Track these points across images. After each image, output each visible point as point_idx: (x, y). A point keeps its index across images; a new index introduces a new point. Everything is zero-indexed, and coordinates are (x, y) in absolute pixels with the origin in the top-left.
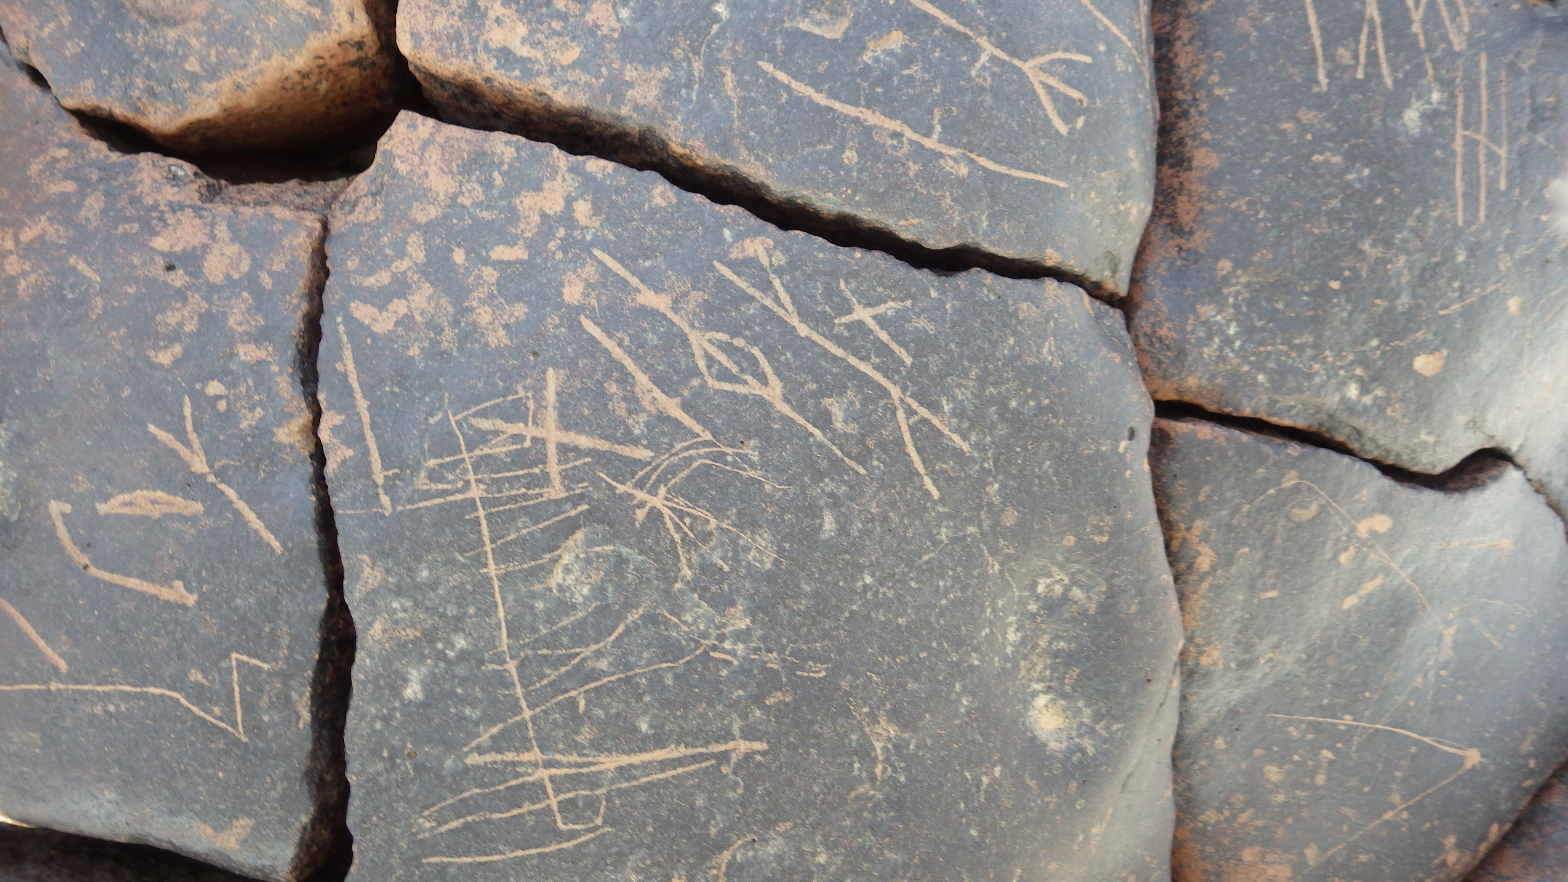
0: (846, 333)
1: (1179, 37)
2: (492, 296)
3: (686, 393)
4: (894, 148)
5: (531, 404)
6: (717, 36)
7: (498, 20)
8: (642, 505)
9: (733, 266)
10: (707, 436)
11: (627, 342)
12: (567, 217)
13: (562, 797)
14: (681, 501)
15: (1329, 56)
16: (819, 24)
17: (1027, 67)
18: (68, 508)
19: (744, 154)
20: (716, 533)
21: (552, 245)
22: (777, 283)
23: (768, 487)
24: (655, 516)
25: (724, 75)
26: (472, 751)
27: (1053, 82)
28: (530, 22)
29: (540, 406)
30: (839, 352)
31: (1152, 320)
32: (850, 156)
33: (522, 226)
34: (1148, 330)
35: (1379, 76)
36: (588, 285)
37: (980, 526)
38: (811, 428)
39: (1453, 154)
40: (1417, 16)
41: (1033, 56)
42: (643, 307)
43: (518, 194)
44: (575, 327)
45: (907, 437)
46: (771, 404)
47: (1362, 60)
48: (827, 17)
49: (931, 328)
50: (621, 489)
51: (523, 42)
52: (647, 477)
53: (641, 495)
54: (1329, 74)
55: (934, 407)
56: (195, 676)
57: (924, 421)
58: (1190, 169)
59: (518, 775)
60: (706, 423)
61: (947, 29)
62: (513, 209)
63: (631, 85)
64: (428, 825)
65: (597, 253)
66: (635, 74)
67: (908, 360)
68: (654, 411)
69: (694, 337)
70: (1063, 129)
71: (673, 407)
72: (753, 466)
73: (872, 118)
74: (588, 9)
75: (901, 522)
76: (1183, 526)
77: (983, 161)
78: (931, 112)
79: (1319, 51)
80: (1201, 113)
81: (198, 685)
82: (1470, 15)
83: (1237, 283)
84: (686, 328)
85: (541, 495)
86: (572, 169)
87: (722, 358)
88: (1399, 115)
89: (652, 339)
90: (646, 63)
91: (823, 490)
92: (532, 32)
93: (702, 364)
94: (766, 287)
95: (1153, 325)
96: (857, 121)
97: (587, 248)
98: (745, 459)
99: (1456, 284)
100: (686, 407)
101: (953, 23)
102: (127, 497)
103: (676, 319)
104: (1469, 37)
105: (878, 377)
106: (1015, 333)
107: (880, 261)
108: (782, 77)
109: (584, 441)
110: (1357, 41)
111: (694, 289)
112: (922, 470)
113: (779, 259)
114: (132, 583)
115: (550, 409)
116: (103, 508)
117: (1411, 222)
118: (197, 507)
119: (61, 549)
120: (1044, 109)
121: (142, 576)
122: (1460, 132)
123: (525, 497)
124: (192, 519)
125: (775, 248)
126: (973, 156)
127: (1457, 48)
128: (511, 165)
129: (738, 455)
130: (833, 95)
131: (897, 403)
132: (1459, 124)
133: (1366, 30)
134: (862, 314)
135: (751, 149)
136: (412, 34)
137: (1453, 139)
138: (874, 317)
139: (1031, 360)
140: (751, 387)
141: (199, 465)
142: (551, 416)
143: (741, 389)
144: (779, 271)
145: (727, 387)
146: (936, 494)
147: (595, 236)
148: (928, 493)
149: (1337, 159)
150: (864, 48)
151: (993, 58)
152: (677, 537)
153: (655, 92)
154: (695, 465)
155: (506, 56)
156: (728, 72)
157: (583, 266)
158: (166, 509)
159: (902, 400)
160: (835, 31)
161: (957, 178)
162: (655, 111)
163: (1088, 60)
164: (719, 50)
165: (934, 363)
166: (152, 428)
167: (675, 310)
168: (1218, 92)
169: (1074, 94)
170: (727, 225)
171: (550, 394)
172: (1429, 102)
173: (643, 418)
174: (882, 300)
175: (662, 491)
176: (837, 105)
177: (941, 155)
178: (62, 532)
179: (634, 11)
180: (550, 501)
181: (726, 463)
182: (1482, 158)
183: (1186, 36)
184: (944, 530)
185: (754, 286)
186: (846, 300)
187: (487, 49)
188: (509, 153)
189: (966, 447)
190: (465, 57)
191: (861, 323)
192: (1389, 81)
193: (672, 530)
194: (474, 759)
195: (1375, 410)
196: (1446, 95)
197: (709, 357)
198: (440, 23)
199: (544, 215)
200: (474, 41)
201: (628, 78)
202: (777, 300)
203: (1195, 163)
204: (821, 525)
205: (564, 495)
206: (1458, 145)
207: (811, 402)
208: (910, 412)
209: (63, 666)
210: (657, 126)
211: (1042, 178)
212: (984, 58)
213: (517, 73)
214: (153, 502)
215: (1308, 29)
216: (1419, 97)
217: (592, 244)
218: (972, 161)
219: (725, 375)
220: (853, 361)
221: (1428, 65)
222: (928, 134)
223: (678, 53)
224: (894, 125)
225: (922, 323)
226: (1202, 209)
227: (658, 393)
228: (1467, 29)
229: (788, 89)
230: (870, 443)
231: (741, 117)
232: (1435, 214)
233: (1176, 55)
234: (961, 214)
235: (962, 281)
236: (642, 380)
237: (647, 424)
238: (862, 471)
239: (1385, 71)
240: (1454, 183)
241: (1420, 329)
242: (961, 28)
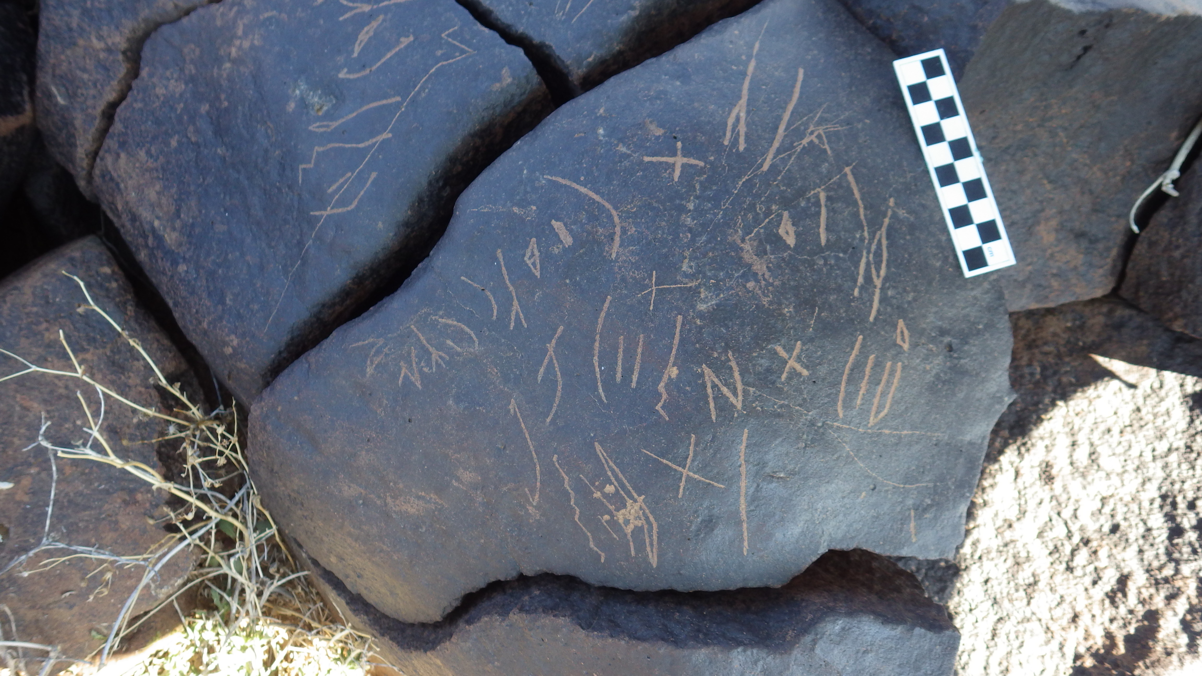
18: (345, 70)
56: (439, 53)
64: (560, 15)
81: (442, 55)
102: (358, 42)
114: (389, 55)
116: (355, 55)
118: (381, 17)
119: (358, 79)
121: (389, 50)
124: (384, 20)
141: (367, 8)
158: (373, 30)
166: (341, 19)
178: (352, 76)
209: (398, 99)
214: (367, 32)
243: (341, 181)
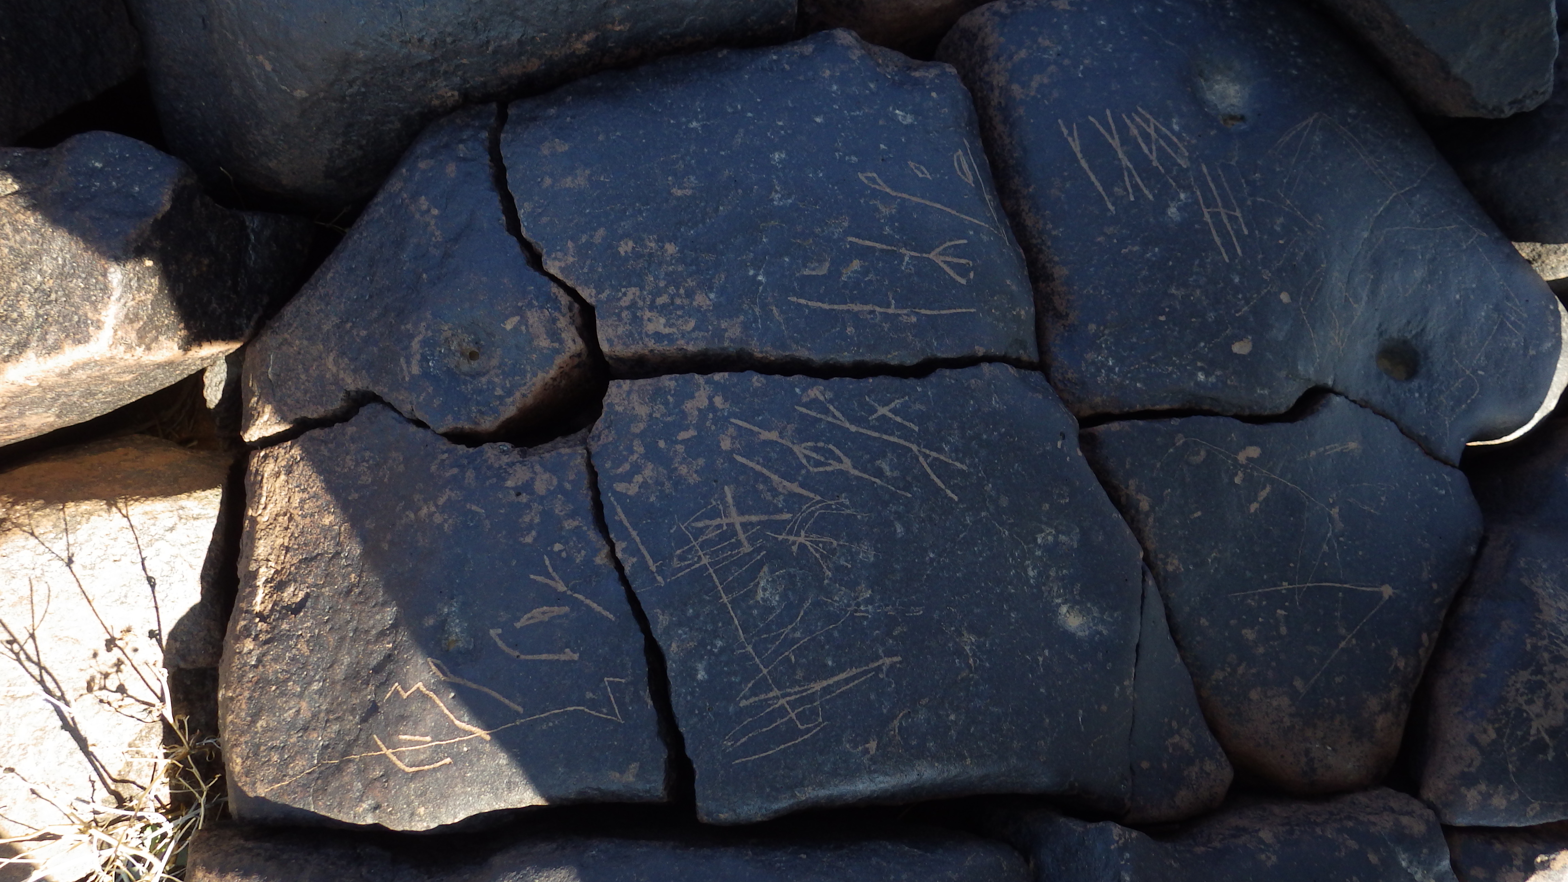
0: (877, 424)
1: (1023, 210)
2: (684, 459)
3: (800, 478)
4: (872, 319)
5: (721, 507)
6: (762, 292)
7: (649, 320)
8: (794, 543)
9: (805, 405)
10: (818, 498)
11: (761, 461)
12: (712, 407)
13: (796, 711)
14: (814, 535)
15: (1110, 194)
16: (814, 269)
17: (931, 256)
18: (500, 631)
19: (794, 346)
20: (838, 548)
21: (708, 424)
22: (831, 408)
23: (859, 517)
24: (802, 547)
25: (772, 310)
26: (741, 699)
27: (949, 259)
28: (665, 316)
29: (726, 507)
30: (876, 435)
31: (1060, 371)
32: (850, 330)
33: (690, 419)
34: (1060, 377)
35: (1144, 195)
36: (732, 438)
37: (988, 510)
38: (873, 479)
39: (1207, 224)
40: (1153, 157)
41: (933, 249)
42: (764, 441)
43: (683, 403)
44: (733, 461)
45: (929, 470)
46: (848, 472)
47: (1130, 190)
48: (817, 265)
49: (923, 408)
50: (780, 538)
51: (665, 327)
52: (793, 527)
53: (792, 538)
54: (1113, 204)
55: (940, 450)
56: (589, 695)
57: (935, 459)
58: (1054, 280)
59: (770, 706)
60: (815, 491)
61: (882, 250)
62: (683, 412)
63: (726, 330)
64: (729, 744)
65: (733, 420)
66: (726, 324)
67: (916, 429)
68: (786, 493)
69: (796, 449)
70: (963, 281)
71: (795, 488)
72: (847, 507)
73: (856, 307)
74: (694, 300)
75: (940, 518)
76: (1123, 487)
77: (923, 311)
78: (887, 295)
79: (1103, 193)
80: (1049, 248)
81: (592, 700)
82: (1185, 147)
83: (1103, 336)
84: (790, 445)
85: (739, 552)
86: (706, 383)
87: (814, 455)
88: (1164, 213)
89: (774, 455)
90: (731, 317)
91: (890, 511)
92: (668, 320)
93: (804, 461)
94: (827, 411)
95: (1062, 374)
96: (848, 311)
97: (726, 419)
98: (842, 504)
99: (1240, 296)
100: (802, 486)
101: (884, 247)
102: (529, 615)
103: (784, 442)
104: (1190, 158)
105: (902, 442)
106: (972, 398)
107: (884, 381)
108: (802, 301)
109: (754, 518)
110: (1124, 181)
111: (788, 423)
112: (943, 487)
113: (829, 395)
114: (544, 657)
115: (732, 507)
116: (518, 625)
117: (1195, 269)
118: (566, 609)
119: (503, 652)
120: (949, 275)
121: (549, 652)
122: (1205, 211)
123: (731, 556)
124: (566, 615)
125: (825, 390)
126: (917, 310)
127: (1185, 166)
128: (675, 390)
129: (838, 503)
130: (832, 302)
131: (917, 453)
132: (1203, 206)
133: (1126, 174)
134: (883, 411)
135: (797, 343)
136: (608, 340)
137: (1203, 215)
138: (890, 411)
139: (986, 410)
140: (834, 466)
141: (561, 587)
142: (733, 511)
143: (829, 469)
144: (831, 401)
145: (821, 469)
146: (956, 498)
147: (728, 411)
148: (951, 499)
149: (1136, 248)
150: (841, 274)
151: (911, 257)
152: (818, 555)
153: (739, 330)
154: (816, 515)
155: (658, 337)
156: (774, 308)
157: (727, 428)
158: (551, 615)
159: (919, 451)
160: (823, 270)
161: (911, 323)
162: (742, 339)
163: (965, 241)
164: (766, 298)
165: (931, 426)
166: (532, 576)
167: (782, 437)
168: (1054, 233)
169: (963, 261)
170: (796, 386)
171: (729, 499)
172: (1179, 200)
173: (781, 498)
174: (891, 401)
175: (803, 533)
176: (836, 307)
177: (899, 315)
178: (500, 643)
179: (717, 293)
180: (745, 555)
181: (833, 510)
182: (1226, 220)
183: (1026, 208)
184: (967, 518)
185: (820, 413)
186: (873, 406)
187: (648, 335)
188: (673, 384)
189: (965, 468)
190: (638, 343)
191: (884, 416)
192: (1151, 197)
193: (814, 553)
194: (743, 703)
195: (1220, 384)
196: (1189, 194)
197: (807, 457)
198: (620, 330)
199: (699, 410)
200: (640, 333)
201: (723, 327)
202: (834, 416)
203: (1055, 276)
204: (895, 530)
205: (752, 549)
206: (1207, 218)
207: (869, 465)
208: (926, 456)
209: (520, 709)
210: (745, 346)
211: (959, 310)
212: (907, 259)
213: (666, 342)
214: (544, 613)
215: (1093, 183)
216: (1173, 199)
217: (728, 417)
218: (917, 313)
219: (818, 464)
220: (885, 437)
221: (1171, 181)
222: (888, 306)
223: (745, 307)
224: (869, 307)
225: (918, 406)
226: (1068, 300)
227: (785, 483)
228: (1187, 154)
229: (807, 306)
230: (909, 479)
231: (787, 329)
232: (1209, 260)
233: (1025, 220)
234: (919, 342)
235: (933, 378)
236: (775, 478)
237: (784, 501)
238: (910, 495)
239: (1146, 192)
240: (1213, 240)
241: (1227, 328)
242: (889, 248)
243: (417, 738)
